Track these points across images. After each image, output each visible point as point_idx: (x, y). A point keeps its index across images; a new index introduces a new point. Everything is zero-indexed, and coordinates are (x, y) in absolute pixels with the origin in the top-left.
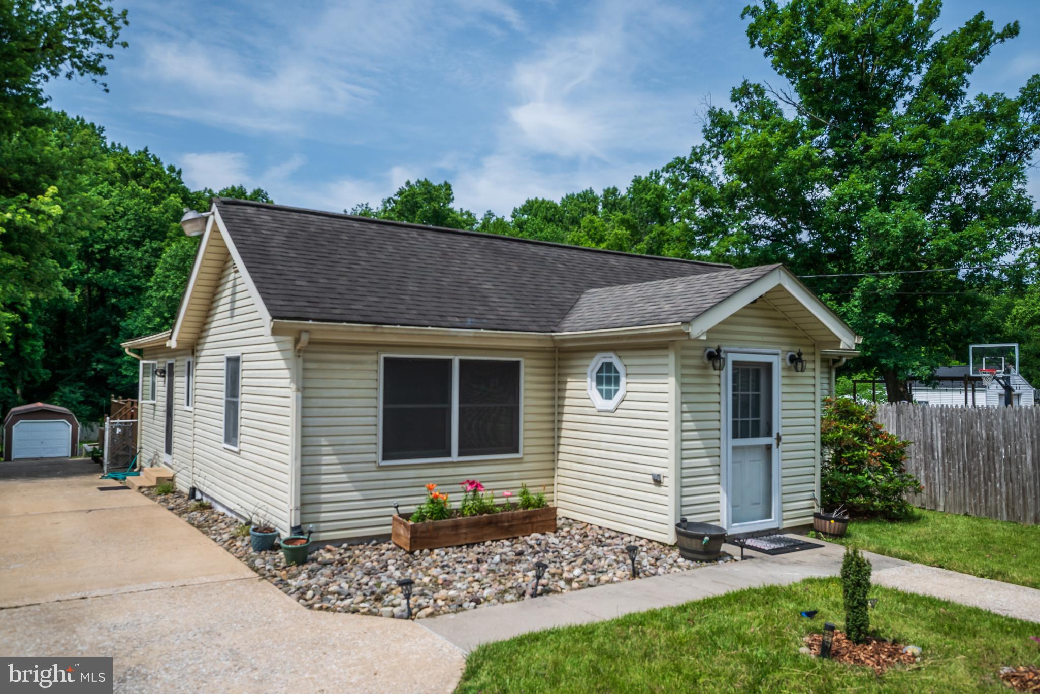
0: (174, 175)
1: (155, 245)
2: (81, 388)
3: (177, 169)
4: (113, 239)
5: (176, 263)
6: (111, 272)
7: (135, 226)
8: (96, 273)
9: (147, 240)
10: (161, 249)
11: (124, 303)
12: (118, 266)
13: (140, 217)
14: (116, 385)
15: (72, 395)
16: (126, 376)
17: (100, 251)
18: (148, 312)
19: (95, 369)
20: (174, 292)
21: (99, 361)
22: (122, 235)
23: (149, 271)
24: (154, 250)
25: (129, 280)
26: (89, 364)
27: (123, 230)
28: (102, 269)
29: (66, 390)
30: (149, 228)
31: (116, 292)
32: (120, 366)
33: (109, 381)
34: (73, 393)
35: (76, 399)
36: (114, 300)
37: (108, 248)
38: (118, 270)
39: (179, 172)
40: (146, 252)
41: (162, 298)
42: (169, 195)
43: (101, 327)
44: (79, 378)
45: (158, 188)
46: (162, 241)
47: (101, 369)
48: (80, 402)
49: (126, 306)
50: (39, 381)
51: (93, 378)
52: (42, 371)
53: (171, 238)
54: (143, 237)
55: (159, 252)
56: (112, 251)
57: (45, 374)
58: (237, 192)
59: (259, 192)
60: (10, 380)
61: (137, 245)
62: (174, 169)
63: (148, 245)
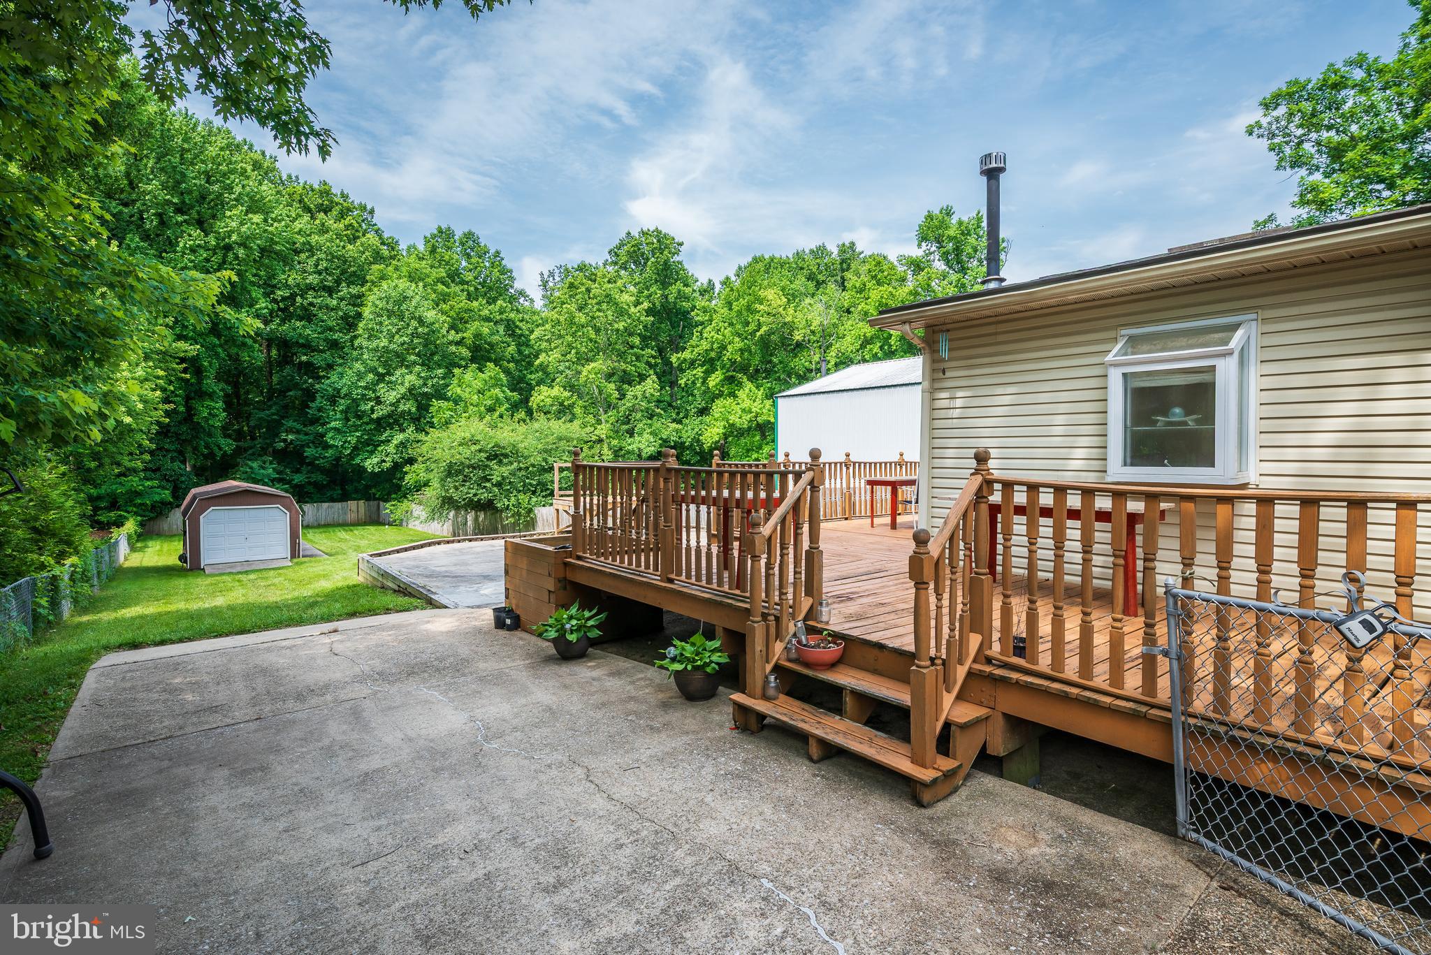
0: (366, 215)
1: (354, 290)
2: (271, 463)
3: (369, 207)
4: (298, 285)
5: (390, 306)
6: (298, 324)
7: (326, 269)
8: (279, 325)
9: (344, 285)
10: (360, 296)
11: (318, 360)
12: (307, 316)
13: (333, 257)
14: (317, 458)
15: (262, 471)
16: (332, 446)
17: (284, 299)
18: (358, 366)
19: (285, 441)
20: (390, 342)
21: (289, 431)
22: (313, 279)
23: (350, 323)
24: (353, 296)
25: (323, 333)
26: (277, 435)
27: (310, 274)
28: (283, 321)
29: (255, 465)
30: (343, 272)
31: (308, 346)
32: (323, 436)
33: (305, 454)
34: (264, 468)
35: (268, 476)
36: (304, 358)
37: (293, 297)
38: (310, 321)
39: (372, 212)
40: (342, 299)
41: (376, 350)
42: (364, 235)
43: (289, 391)
44: (264, 451)
45: (351, 225)
46: (362, 285)
47: (292, 440)
49: (323, 364)
50: (219, 454)
51: (284, 451)
52: (222, 441)
53: (373, 282)
54: (338, 282)
55: (357, 300)
56: (299, 299)
57: (228, 445)
58: (445, 234)
59: (469, 235)
60: (181, 453)
61: (330, 291)
62: (365, 208)
63: (344, 290)
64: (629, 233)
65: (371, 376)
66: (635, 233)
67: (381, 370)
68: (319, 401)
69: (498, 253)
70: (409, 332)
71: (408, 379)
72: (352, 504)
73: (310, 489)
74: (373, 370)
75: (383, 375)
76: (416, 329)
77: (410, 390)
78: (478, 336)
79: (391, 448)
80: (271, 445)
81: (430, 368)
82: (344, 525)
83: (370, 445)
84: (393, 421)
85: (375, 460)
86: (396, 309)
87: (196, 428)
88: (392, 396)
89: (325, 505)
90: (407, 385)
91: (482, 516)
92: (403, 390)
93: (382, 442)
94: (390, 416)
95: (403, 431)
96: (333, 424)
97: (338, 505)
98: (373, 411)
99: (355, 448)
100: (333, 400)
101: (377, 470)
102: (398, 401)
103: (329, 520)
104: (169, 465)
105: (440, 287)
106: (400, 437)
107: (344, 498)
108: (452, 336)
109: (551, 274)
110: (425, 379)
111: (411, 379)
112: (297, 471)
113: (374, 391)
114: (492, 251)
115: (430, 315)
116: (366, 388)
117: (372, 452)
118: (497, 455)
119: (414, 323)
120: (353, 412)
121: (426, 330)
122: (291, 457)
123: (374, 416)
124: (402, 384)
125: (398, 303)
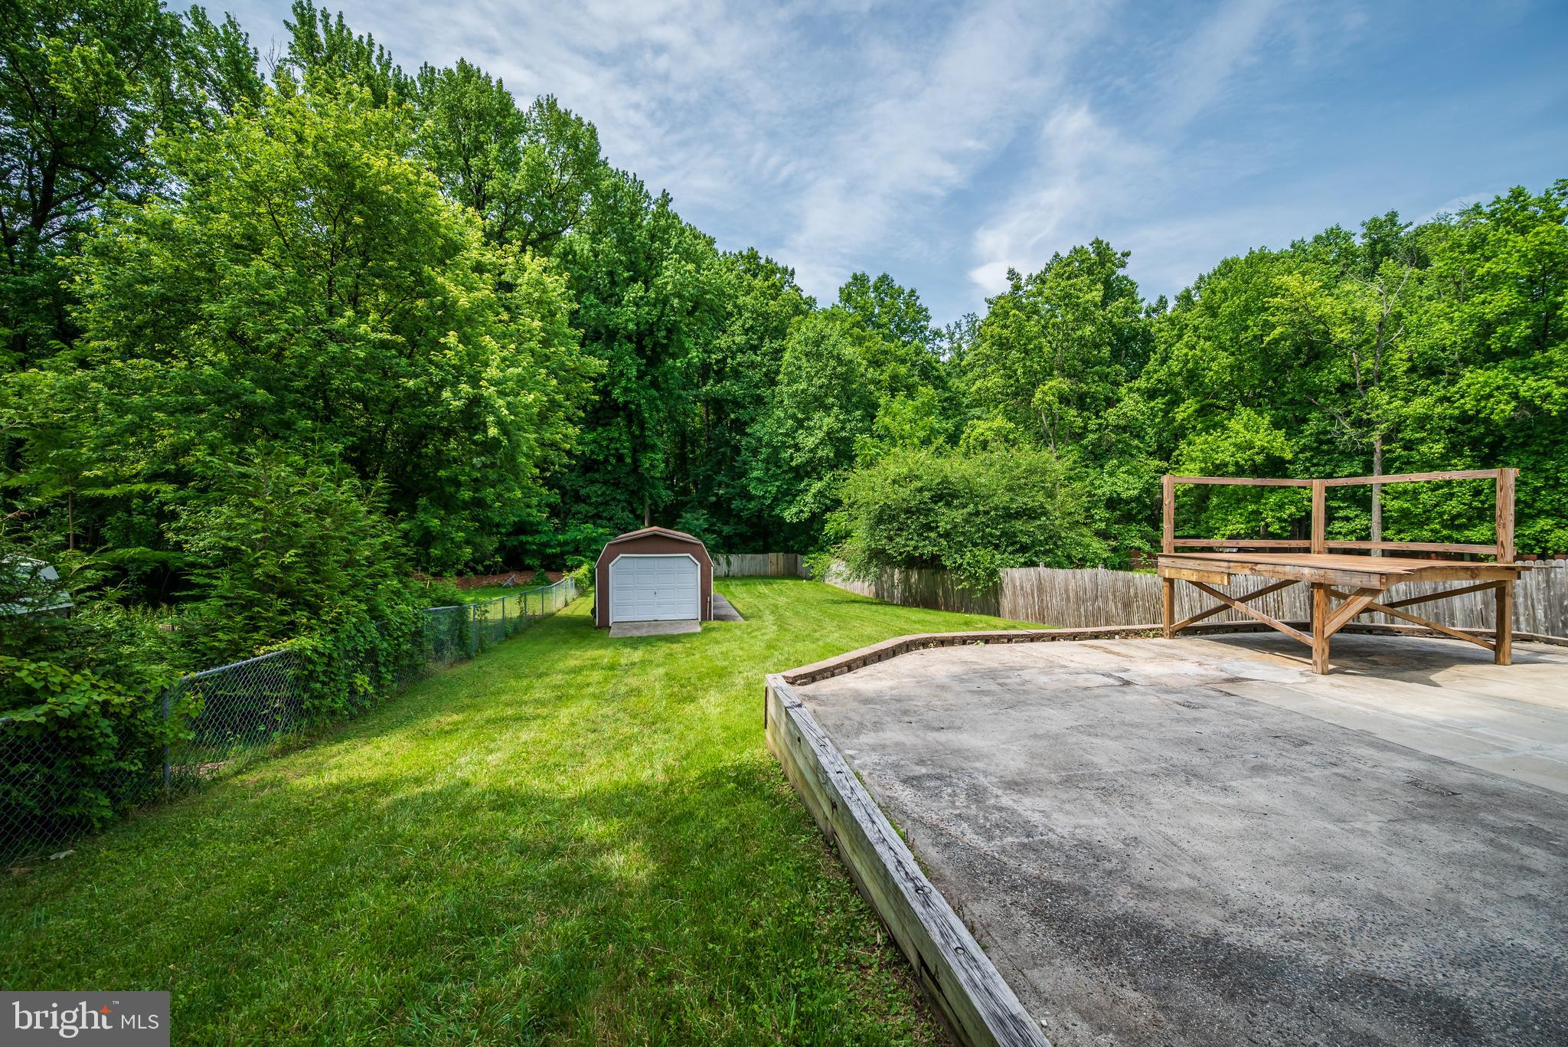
0: (787, 276)
1: (776, 344)
2: (703, 514)
3: (790, 269)
4: (729, 348)
5: (809, 348)
6: (728, 383)
7: (752, 328)
9: (767, 341)
10: (781, 349)
12: (736, 374)
13: (758, 315)
14: (742, 510)
15: (696, 522)
16: (754, 497)
17: (718, 362)
18: (778, 413)
19: (716, 495)
20: (809, 385)
21: (720, 486)
24: (775, 351)
25: (748, 389)
26: (711, 490)
27: (738, 336)
29: (690, 516)
30: (767, 327)
31: (737, 404)
32: (747, 486)
33: (732, 507)
34: (697, 520)
35: (700, 526)
36: (733, 416)
37: (725, 358)
38: (737, 380)
39: (793, 273)
40: (765, 355)
41: (795, 394)
43: (721, 448)
44: (700, 504)
46: (783, 339)
47: (722, 494)
48: (705, 530)
50: (662, 505)
51: (714, 504)
52: (664, 493)
53: (792, 333)
54: (761, 339)
55: (777, 354)
56: (729, 360)
57: (666, 496)
58: (859, 280)
59: (884, 279)
60: (630, 503)
61: (755, 349)
62: (787, 270)
63: (767, 345)
65: (790, 422)
66: (1065, 253)
67: (800, 416)
68: (745, 455)
69: (913, 292)
70: (828, 372)
71: (825, 422)
72: (772, 556)
73: (737, 540)
74: (793, 417)
75: (803, 420)
76: (835, 368)
77: (828, 434)
79: (809, 498)
80: (706, 499)
81: (848, 412)
82: (766, 577)
83: (789, 495)
84: (810, 470)
85: (794, 510)
86: (816, 349)
87: (641, 478)
88: (810, 442)
89: (749, 556)
90: (825, 428)
91: (914, 577)
92: (821, 435)
93: (801, 491)
94: (809, 462)
95: (820, 479)
96: (756, 474)
97: (760, 557)
98: (792, 459)
99: (775, 499)
100: (755, 452)
101: (795, 520)
102: (817, 447)
103: (752, 571)
104: (620, 514)
105: (856, 330)
106: (817, 486)
107: (765, 550)
108: (871, 373)
109: (958, 325)
110: (844, 422)
111: (829, 422)
112: (726, 523)
113: (794, 438)
114: (907, 291)
115: (849, 352)
116: (786, 435)
117: (790, 503)
119: (832, 363)
120: (773, 460)
121: (845, 369)
122: (720, 510)
123: (793, 464)
124: (820, 428)
125: (817, 344)
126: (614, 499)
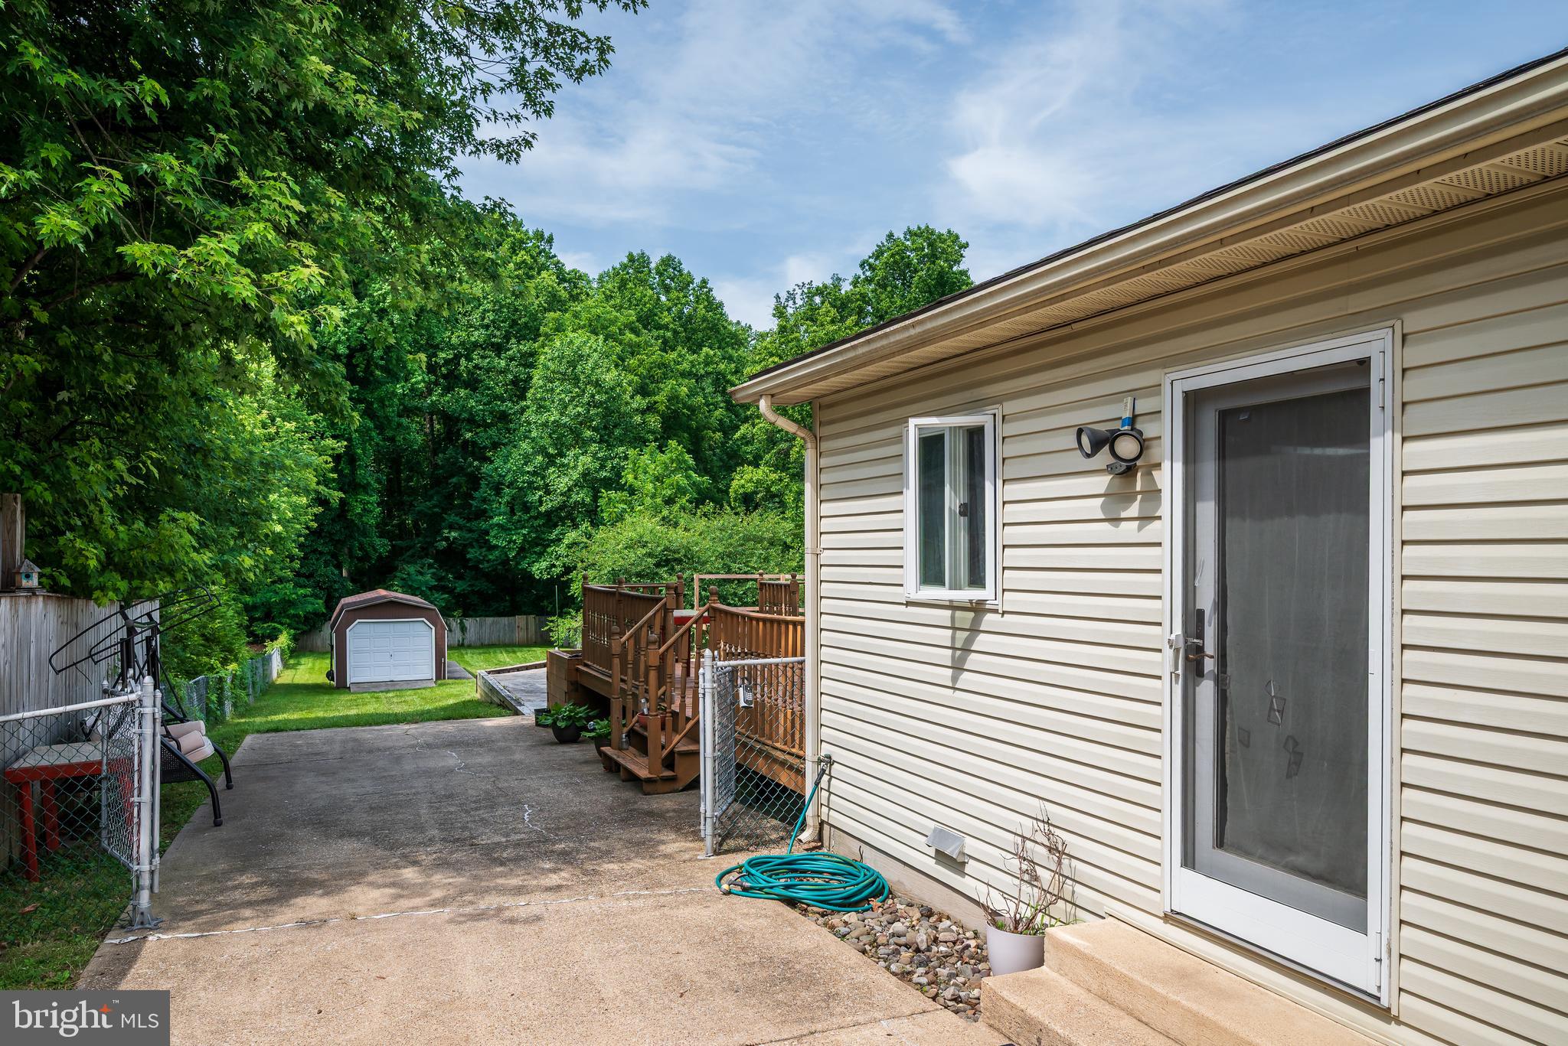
0: (543, 245)
1: (525, 347)
2: (430, 566)
3: (546, 235)
4: (463, 344)
5: (562, 369)
6: (463, 392)
7: (493, 321)
8: (442, 395)
9: (513, 340)
10: (533, 354)
11: (484, 438)
12: (473, 384)
13: (502, 306)
14: (480, 562)
15: (420, 577)
16: (496, 547)
17: (447, 362)
18: (525, 446)
19: (447, 539)
20: (562, 414)
21: (451, 527)
22: (478, 336)
23: (520, 387)
24: (524, 355)
25: (489, 403)
26: (439, 532)
27: (477, 329)
28: (448, 389)
29: (412, 569)
30: (514, 323)
31: (472, 422)
32: (487, 533)
33: (468, 556)
34: (421, 574)
35: (426, 583)
36: (468, 435)
37: (457, 357)
38: (474, 389)
39: (550, 240)
40: (512, 359)
41: (545, 425)
42: (539, 273)
43: (453, 476)
44: (425, 552)
45: (524, 262)
46: (535, 340)
47: (455, 538)
48: (432, 588)
49: (487, 443)
50: (375, 556)
51: (444, 552)
52: (378, 541)
53: (547, 335)
54: (507, 337)
55: (528, 360)
56: (463, 361)
57: (382, 546)
58: (638, 263)
59: (668, 262)
60: (334, 556)
61: (499, 349)
62: (542, 236)
63: (514, 348)
64: (890, 236)
65: (540, 458)
66: (899, 234)
67: (551, 451)
68: (484, 491)
69: (704, 282)
70: (585, 400)
71: (582, 461)
72: (520, 620)
73: (475, 599)
74: (543, 451)
75: (554, 456)
76: (593, 396)
77: (585, 475)
78: (673, 398)
79: (561, 550)
80: (431, 544)
81: (610, 447)
82: (510, 645)
83: (538, 545)
84: (564, 515)
85: (544, 564)
86: (571, 371)
87: (350, 525)
88: (563, 483)
89: (490, 620)
90: (580, 468)
92: (575, 475)
93: (553, 541)
94: (563, 507)
95: (575, 526)
96: (496, 520)
97: (505, 620)
98: (541, 502)
99: (522, 549)
100: (498, 489)
101: (545, 577)
102: (570, 490)
103: (494, 640)
104: (322, 570)
105: (629, 336)
106: (572, 536)
107: (513, 611)
108: (639, 402)
109: (791, 296)
110: (604, 460)
111: (585, 460)
112: (459, 577)
113: (543, 478)
114: (697, 281)
115: (610, 377)
116: (535, 473)
117: (540, 554)
118: (668, 560)
119: (591, 389)
120: (519, 505)
121: (604, 397)
122: (452, 558)
123: (543, 509)
124: (575, 467)
125: (572, 364)
126: (315, 551)
